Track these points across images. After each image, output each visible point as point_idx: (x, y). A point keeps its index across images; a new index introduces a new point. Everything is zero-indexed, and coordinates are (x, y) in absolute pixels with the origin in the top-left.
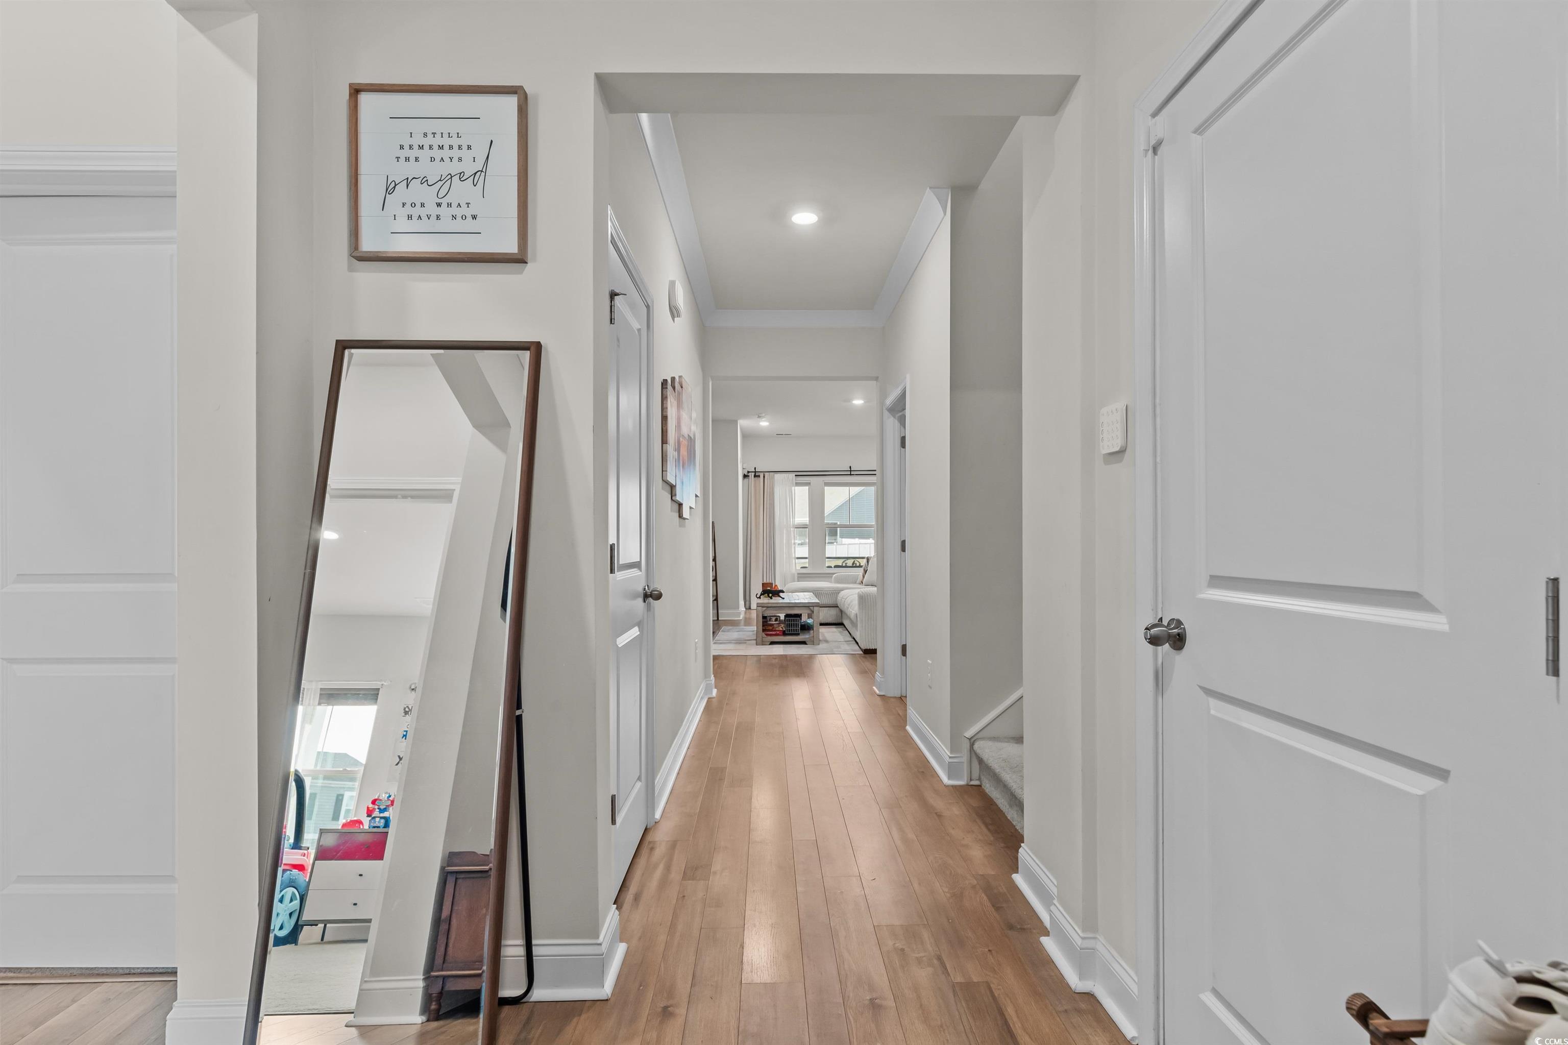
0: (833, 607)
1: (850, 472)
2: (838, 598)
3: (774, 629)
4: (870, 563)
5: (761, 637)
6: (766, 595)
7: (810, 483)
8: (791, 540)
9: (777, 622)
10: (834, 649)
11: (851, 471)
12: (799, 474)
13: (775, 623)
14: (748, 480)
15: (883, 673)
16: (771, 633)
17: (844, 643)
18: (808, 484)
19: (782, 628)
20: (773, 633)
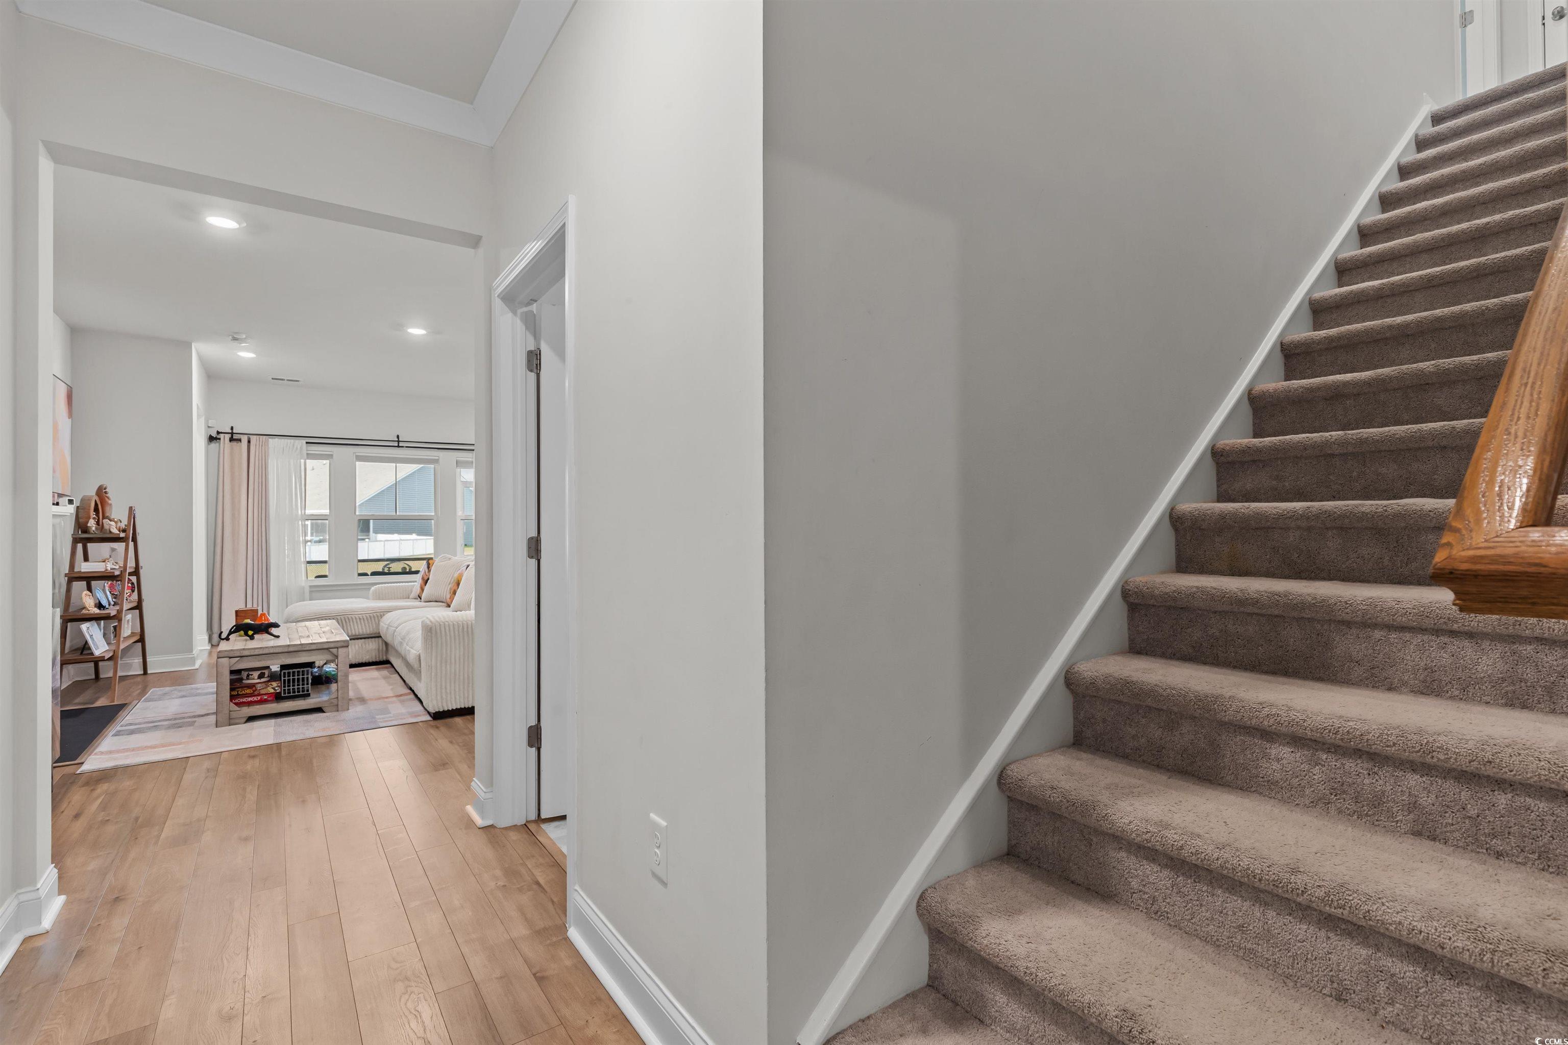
0: (372, 638)
1: (398, 443)
2: (381, 624)
3: (256, 693)
4: (433, 569)
5: (227, 712)
6: (242, 632)
7: (332, 455)
8: (299, 537)
9: (263, 680)
10: (377, 717)
11: (398, 441)
12: (312, 441)
13: (258, 681)
14: (218, 444)
15: (490, 782)
16: (250, 699)
17: (395, 699)
18: (329, 457)
19: (274, 689)
20: (255, 699)
